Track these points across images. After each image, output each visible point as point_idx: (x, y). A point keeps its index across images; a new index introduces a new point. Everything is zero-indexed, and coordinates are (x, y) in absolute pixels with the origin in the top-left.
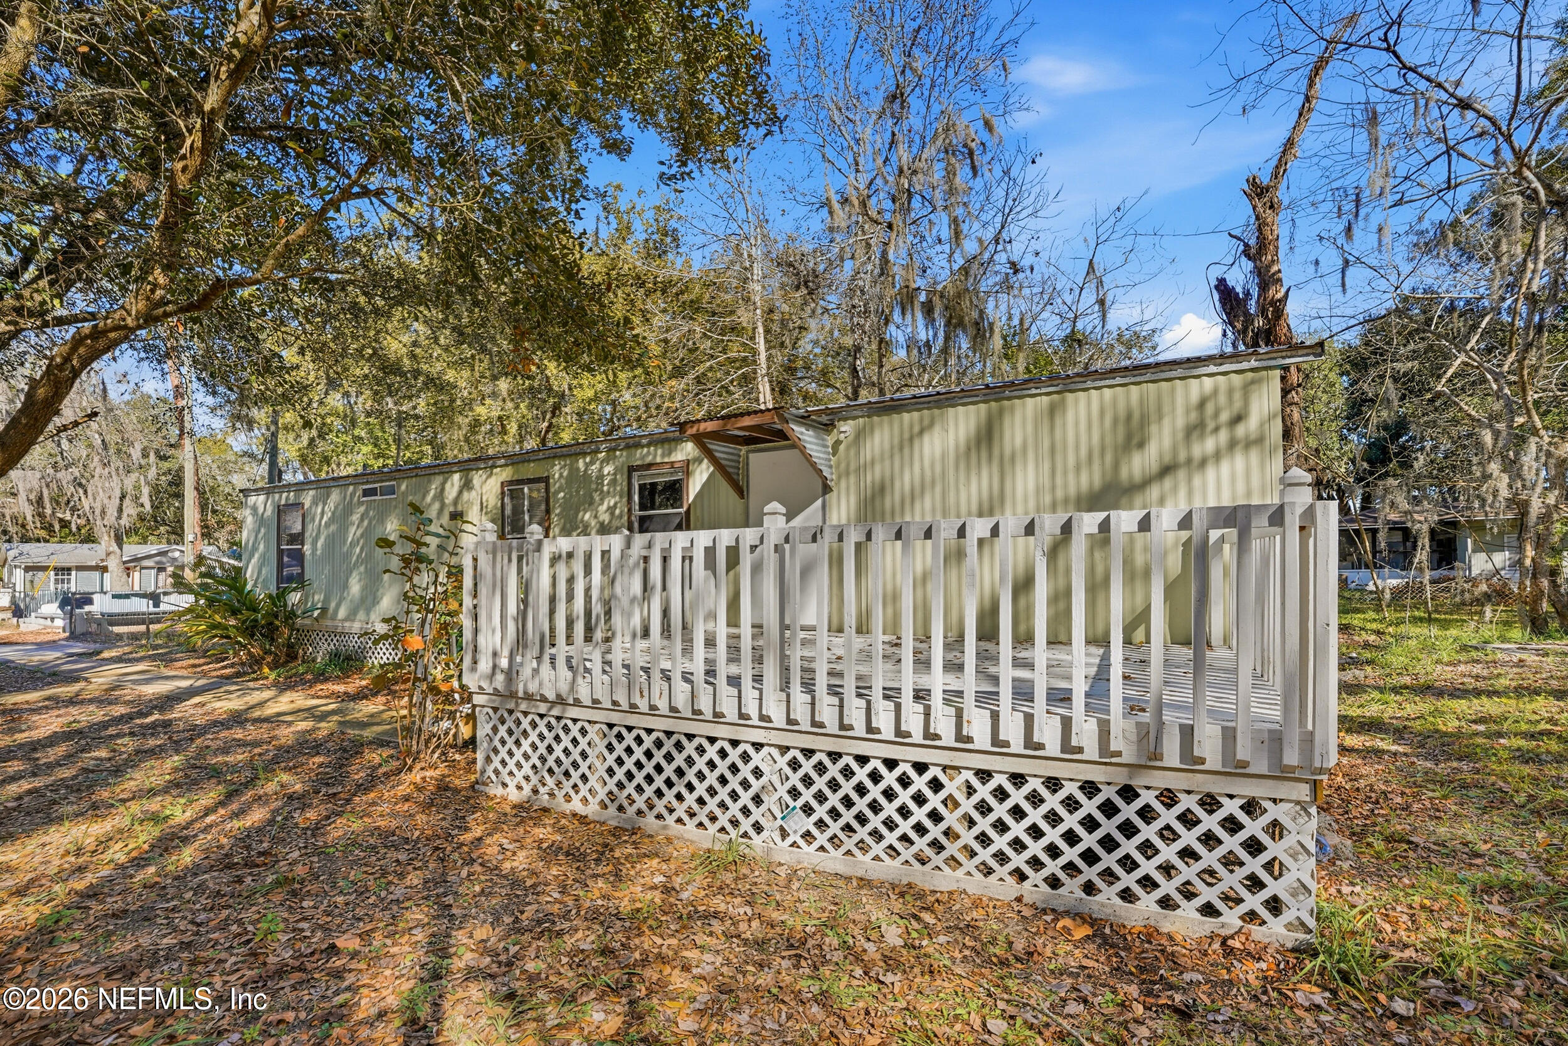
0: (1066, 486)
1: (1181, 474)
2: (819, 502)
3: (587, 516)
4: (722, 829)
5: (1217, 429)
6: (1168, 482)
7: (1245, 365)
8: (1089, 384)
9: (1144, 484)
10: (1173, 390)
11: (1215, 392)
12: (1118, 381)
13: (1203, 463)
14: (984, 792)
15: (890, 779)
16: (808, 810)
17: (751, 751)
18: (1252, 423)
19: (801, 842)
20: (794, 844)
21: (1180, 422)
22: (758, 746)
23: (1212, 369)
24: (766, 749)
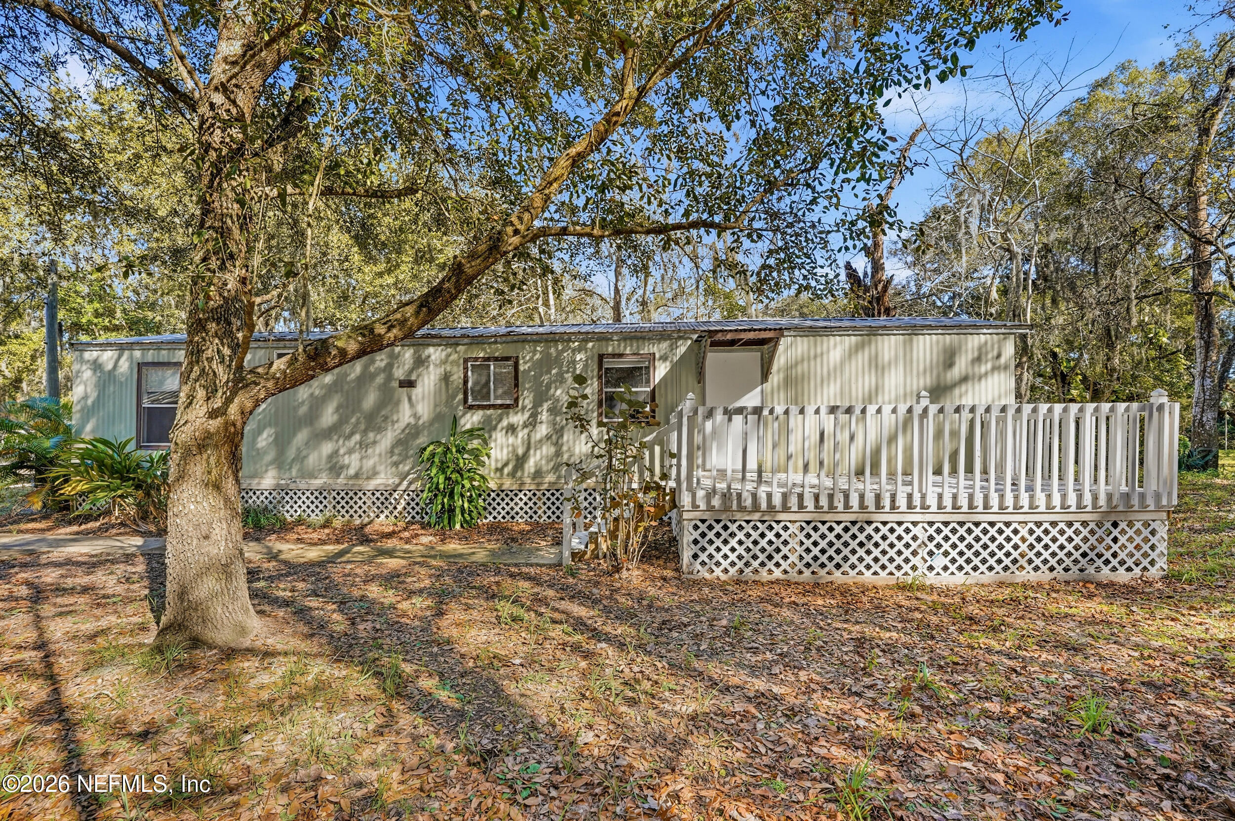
0: (912, 385)
1: (970, 384)
2: (759, 388)
3: (559, 392)
4: (891, 574)
5: (986, 362)
6: (963, 388)
7: (999, 331)
8: (925, 332)
9: (954, 385)
10: (966, 340)
11: (986, 343)
12: (940, 331)
13: (980, 379)
14: (1039, 532)
15: (993, 532)
16: (946, 554)
17: (911, 526)
18: (1003, 360)
19: (941, 572)
20: (938, 574)
21: (970, 357)
22: (915, 524)
23: (985, 331)
24: (920, 525)
